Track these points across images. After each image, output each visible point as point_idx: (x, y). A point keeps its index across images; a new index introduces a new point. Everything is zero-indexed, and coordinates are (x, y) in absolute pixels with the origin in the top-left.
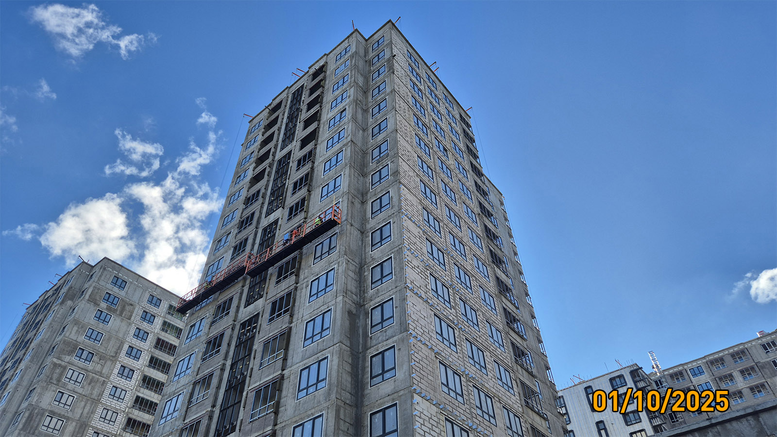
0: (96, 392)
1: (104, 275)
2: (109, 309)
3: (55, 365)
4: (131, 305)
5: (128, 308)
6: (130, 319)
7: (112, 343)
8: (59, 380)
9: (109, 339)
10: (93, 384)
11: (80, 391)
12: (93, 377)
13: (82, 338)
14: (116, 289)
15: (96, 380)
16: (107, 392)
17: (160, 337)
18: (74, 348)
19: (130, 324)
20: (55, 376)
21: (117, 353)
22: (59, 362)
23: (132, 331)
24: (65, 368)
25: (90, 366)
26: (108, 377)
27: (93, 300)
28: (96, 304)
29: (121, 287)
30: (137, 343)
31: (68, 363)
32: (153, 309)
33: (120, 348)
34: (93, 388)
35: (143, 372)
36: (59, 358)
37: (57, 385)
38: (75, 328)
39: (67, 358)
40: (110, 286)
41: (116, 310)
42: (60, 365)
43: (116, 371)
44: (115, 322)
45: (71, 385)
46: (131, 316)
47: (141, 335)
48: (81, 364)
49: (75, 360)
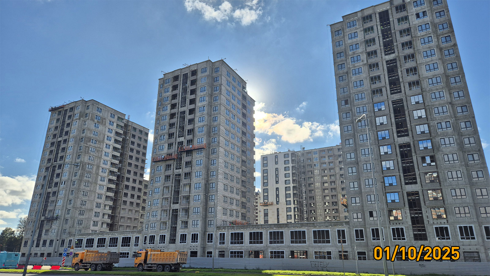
0: (100, 155)
1: (94, 107)
2: (98, 122)
3: (86, 146)
4: (105, 119)
5: (104, 120)
6: (105, 125)
7: (101, 136)
8: (88, 152)
9: (100, 134)
10: (98, 152)
11: (95, 155)
12: (98, 149)
13: (92, 135)
14: (99, 113)
15: (99, 150)
16: (103, 155)
17: (117, 131)
18: (90, 139)
19: (106, 127)
20: (87, 151)
21: (104, 139)
22: (87, 145)
23: (107, 130)
24: (89, 147)
25: (96, 145)
26: (102, 149)
27: (92, 120)
28: (94, 121)
29: (100, 112)
30: (109, 134)
31: (89, 145)
32: (112, 120)
33: (104, 137)
34: (99, 154)
35: (113, 145)
36: (86, 144)
37: (88, 154)
38: (89, 132)
39: (89, 144)
40: (96, 112)
41: (100, 122)
42: (87, 146)
43: (104, 146)
44: (101, 127)
45: (92, 153)
46: (105, 124)
47: (110, 131)
48: (93, 145)
49: (91, 144)
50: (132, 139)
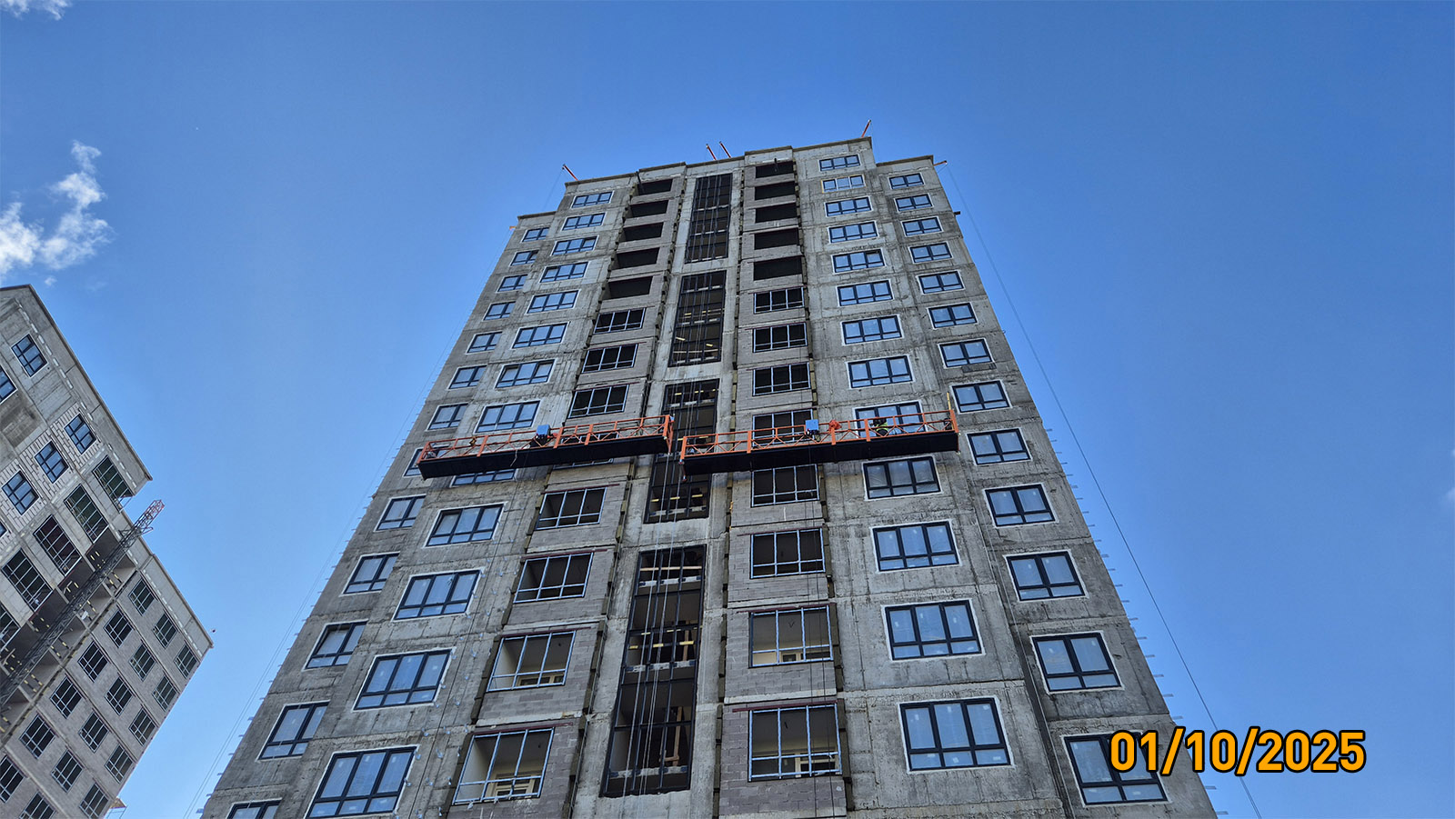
4: (32, 416)
5: (23, 419)
6: (14, 446)
17: (58, 520)
19: (9, 457)
32: (70, 450)
46: (20, 441)
47: (22, 492)
50: (104, 641)
